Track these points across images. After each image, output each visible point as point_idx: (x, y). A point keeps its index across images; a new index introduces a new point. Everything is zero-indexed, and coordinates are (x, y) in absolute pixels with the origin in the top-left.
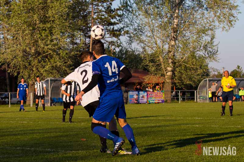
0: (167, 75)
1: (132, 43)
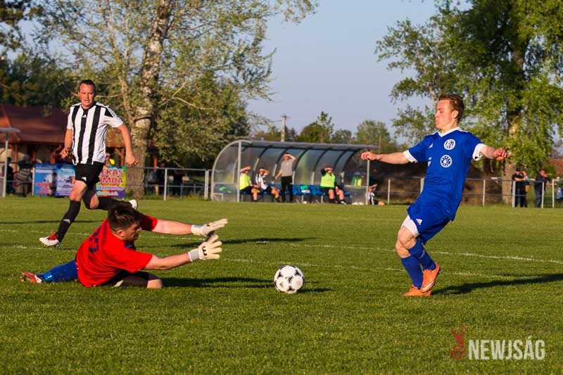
0: (135, 128)
1: (50, 39)
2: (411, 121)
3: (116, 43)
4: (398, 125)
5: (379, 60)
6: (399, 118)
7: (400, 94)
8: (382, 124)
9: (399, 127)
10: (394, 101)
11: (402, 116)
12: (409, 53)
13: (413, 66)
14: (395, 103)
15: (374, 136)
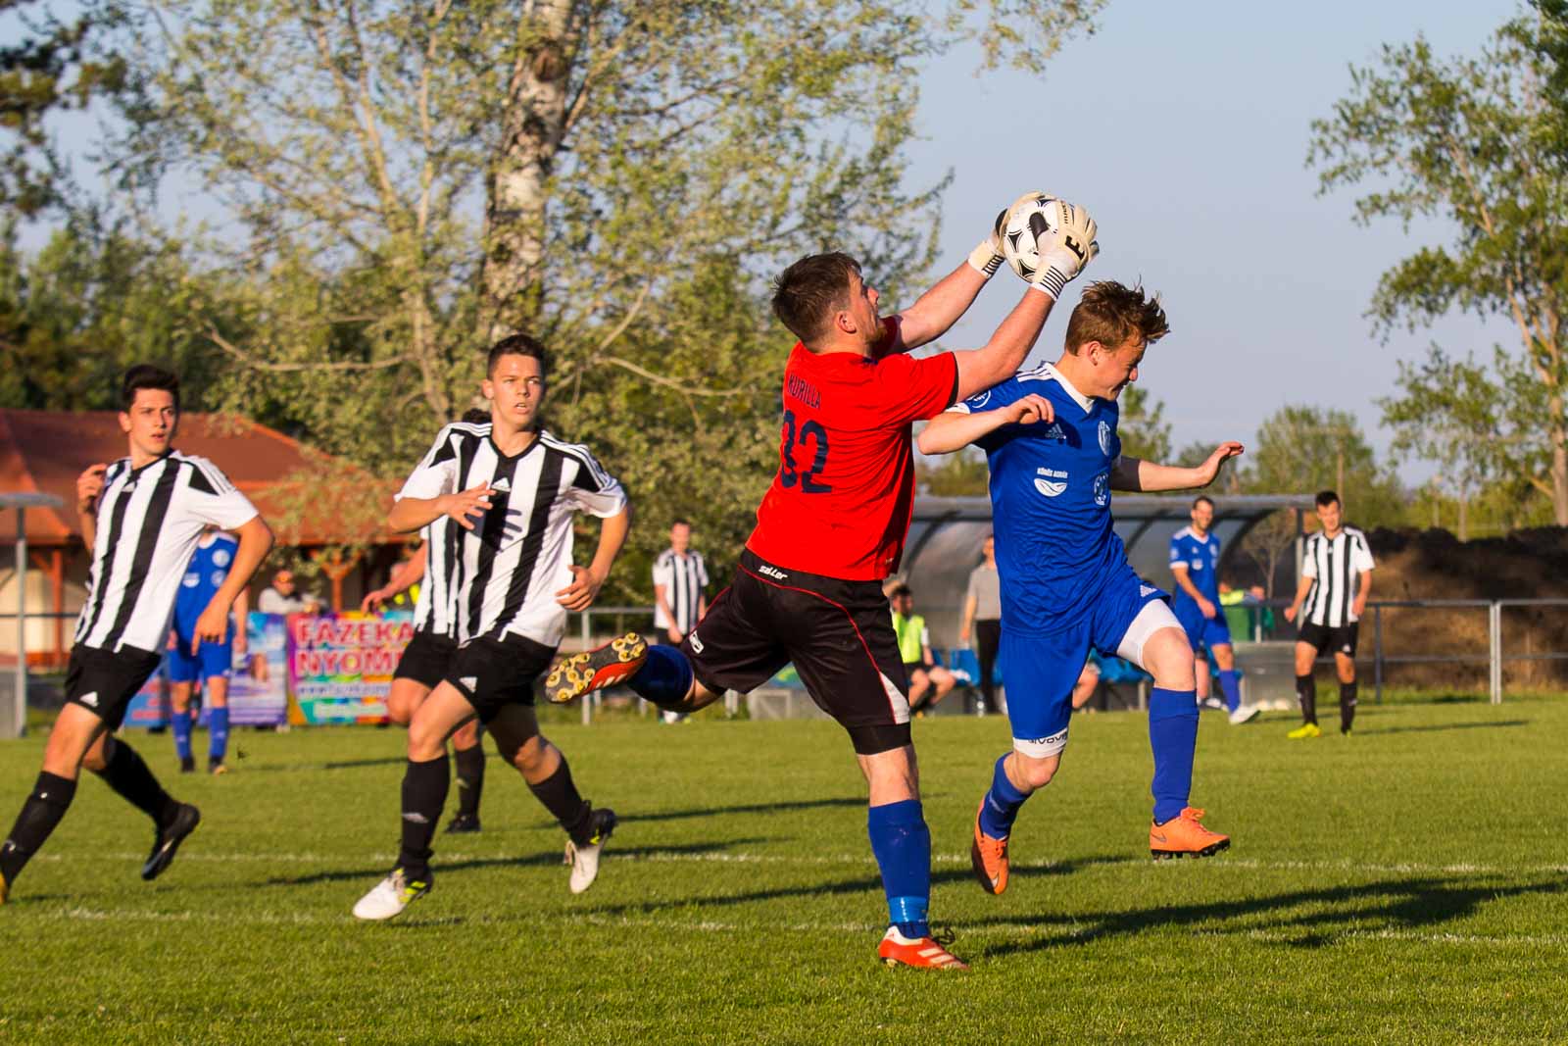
2: (1447, 405)
3: (389, 175)
4: (1402, 418)
5: (1323, 191)
6: (1402, 394)
7: (1402, 309)
8: (1342, 417)
9: (1405, 426)
10: (1380, 334)
11: (1415, 387)
12: (1430, 162)
13: (1445, 205)
14: (1386, 339)
15: (1318, 462)
